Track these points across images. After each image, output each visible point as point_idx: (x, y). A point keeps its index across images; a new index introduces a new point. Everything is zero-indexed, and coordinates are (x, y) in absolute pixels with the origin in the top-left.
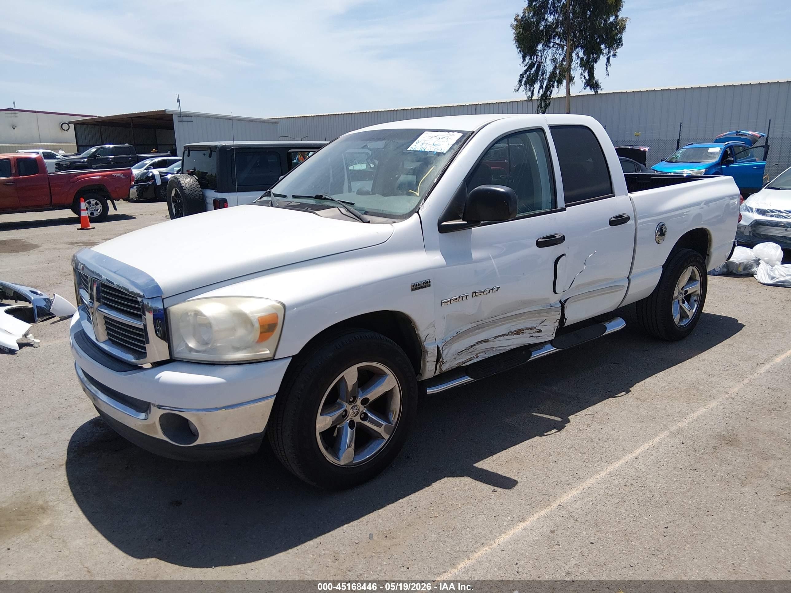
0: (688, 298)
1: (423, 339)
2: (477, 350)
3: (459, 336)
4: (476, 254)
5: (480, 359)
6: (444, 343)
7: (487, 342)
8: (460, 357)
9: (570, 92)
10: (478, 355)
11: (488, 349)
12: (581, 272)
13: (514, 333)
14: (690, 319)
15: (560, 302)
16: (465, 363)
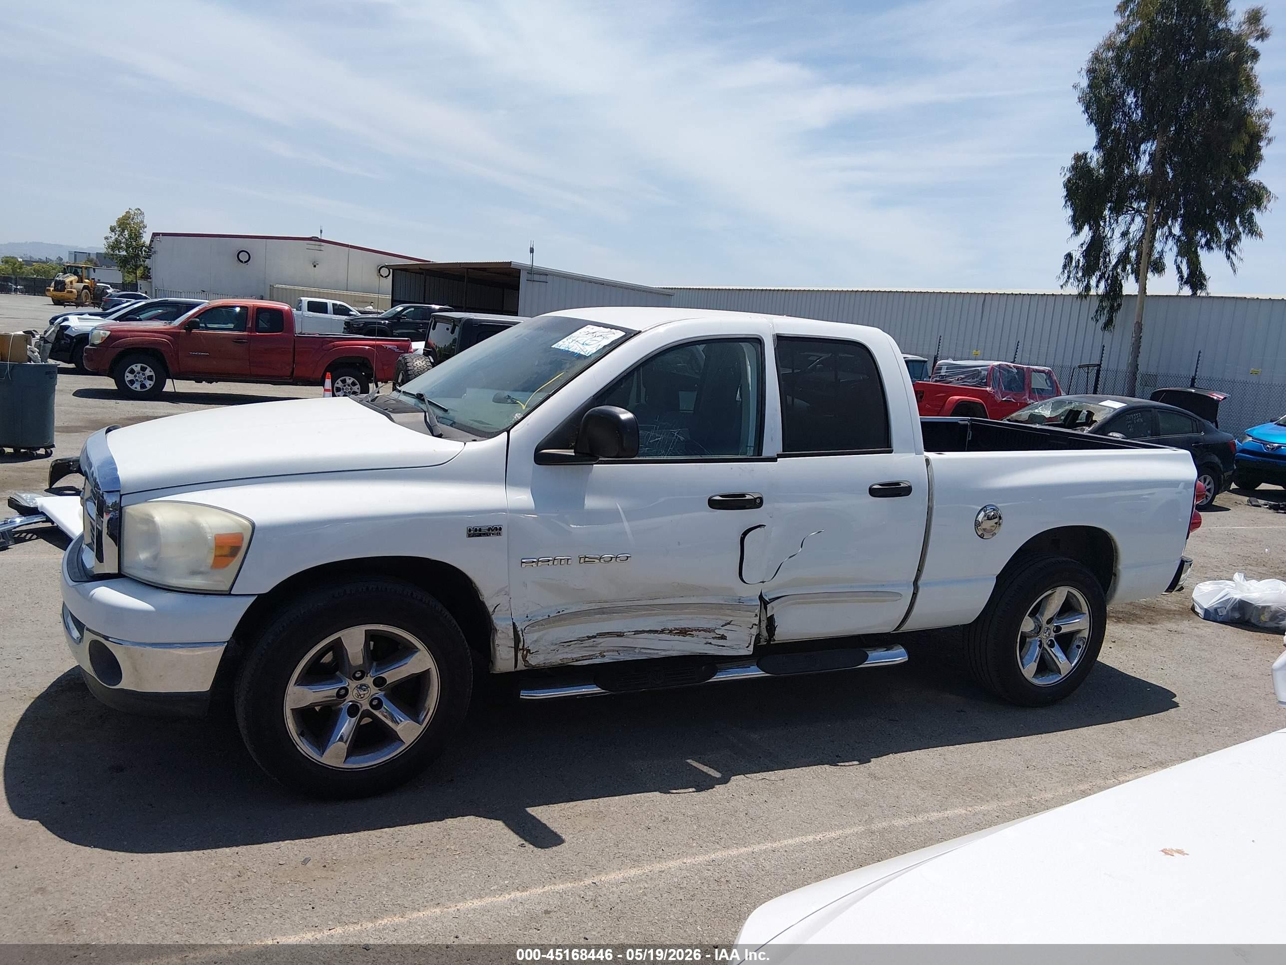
0: (1065, 641)
1: (491, 610)
2: (602, 645)
3: (560, 618)
4: (591, 503)
5: (606, 660)
6: (528, 623)
7: (618, 636)
8: (567, 650)
10: (605, 654)
11: (625, 649)
12: (790, 557)
13: (674, 632)
14: (1063, 676)
15: (761, 597)
16: (577, 661)
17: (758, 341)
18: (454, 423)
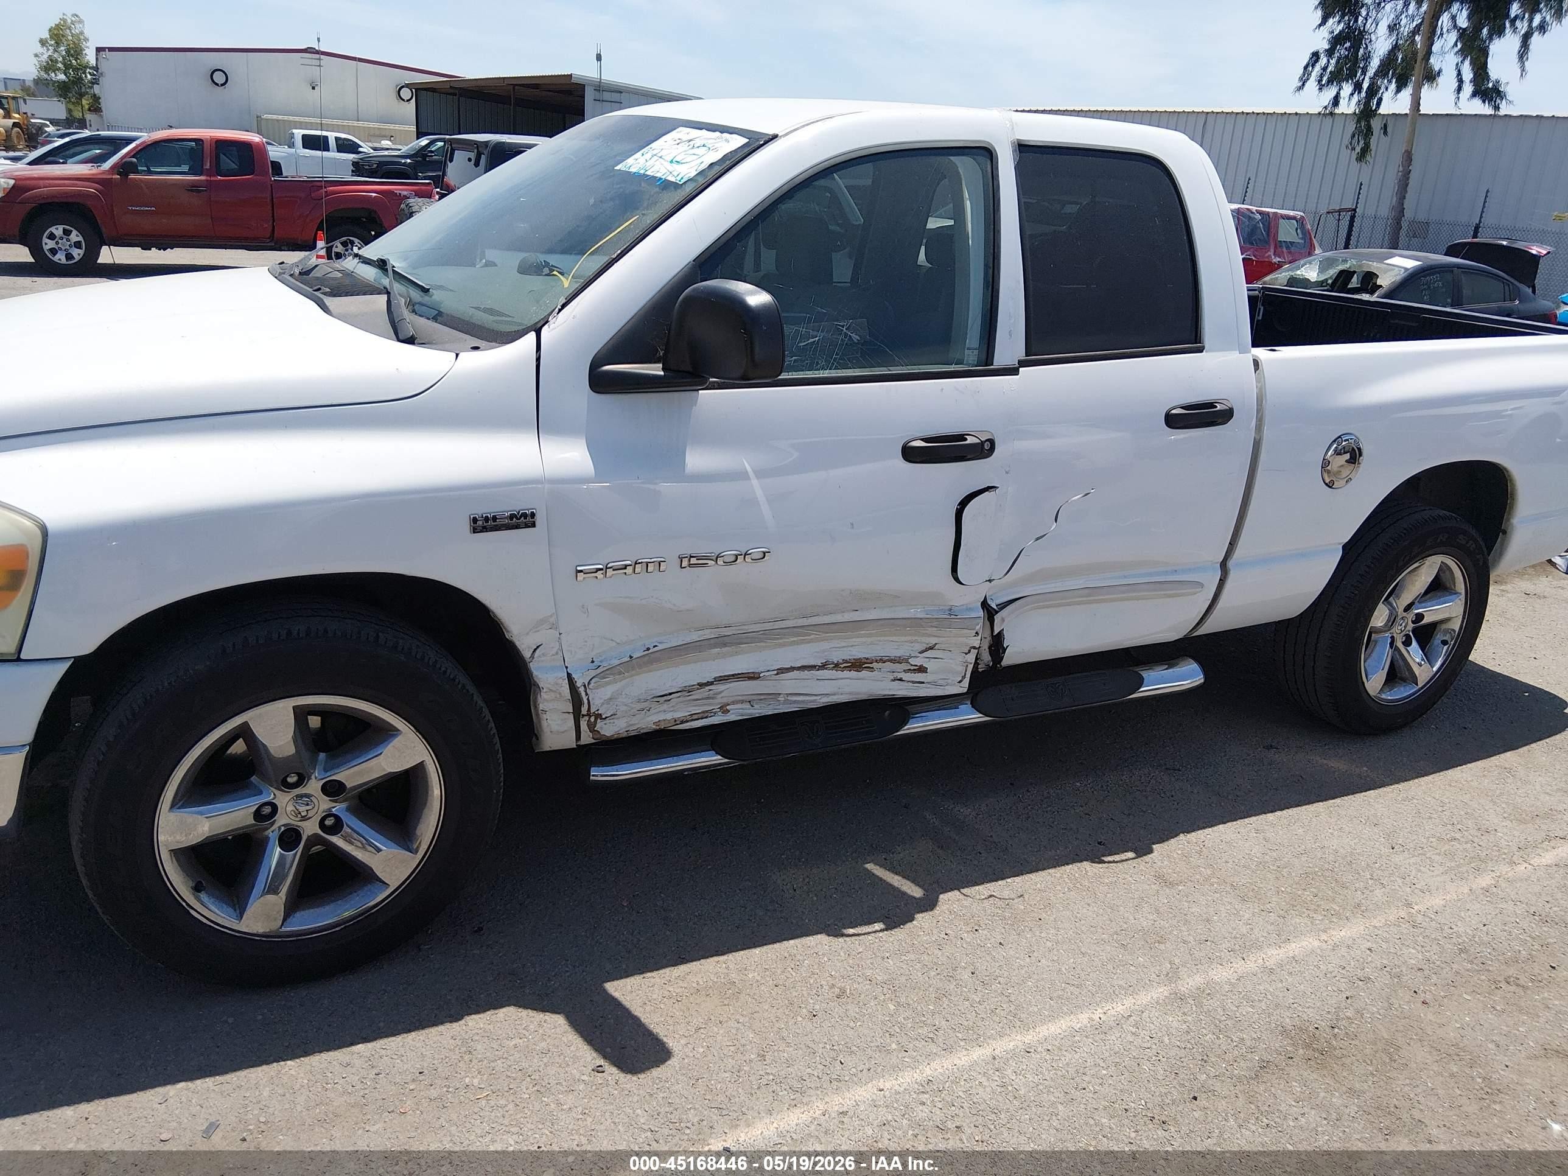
0: (1424, 634)
1: (527, 654)
2: (723, 694)
3: (651, 658)
4: (696, 460)
5: (732, 717)
6: (593, 673)
7: (750, 678)
8: (665, 706)
9: (1419, 104)
10: (728, 707)
11: (762, 697)
12: (1037, 539)
13: (842, 666)
14: (1420, 685)
15: (985, 604)
16: (682, 722)
17: (986, 153)
18: (440, 314)
